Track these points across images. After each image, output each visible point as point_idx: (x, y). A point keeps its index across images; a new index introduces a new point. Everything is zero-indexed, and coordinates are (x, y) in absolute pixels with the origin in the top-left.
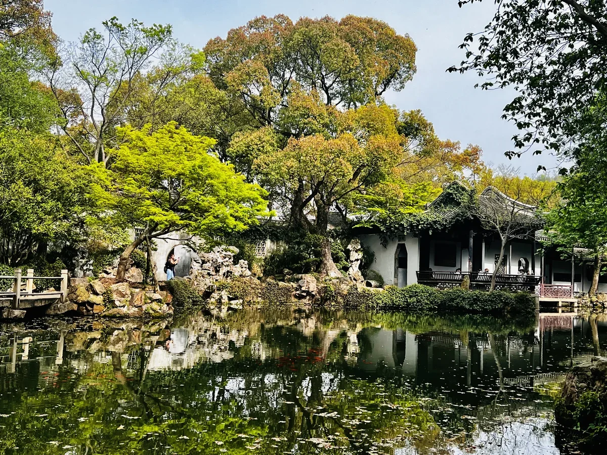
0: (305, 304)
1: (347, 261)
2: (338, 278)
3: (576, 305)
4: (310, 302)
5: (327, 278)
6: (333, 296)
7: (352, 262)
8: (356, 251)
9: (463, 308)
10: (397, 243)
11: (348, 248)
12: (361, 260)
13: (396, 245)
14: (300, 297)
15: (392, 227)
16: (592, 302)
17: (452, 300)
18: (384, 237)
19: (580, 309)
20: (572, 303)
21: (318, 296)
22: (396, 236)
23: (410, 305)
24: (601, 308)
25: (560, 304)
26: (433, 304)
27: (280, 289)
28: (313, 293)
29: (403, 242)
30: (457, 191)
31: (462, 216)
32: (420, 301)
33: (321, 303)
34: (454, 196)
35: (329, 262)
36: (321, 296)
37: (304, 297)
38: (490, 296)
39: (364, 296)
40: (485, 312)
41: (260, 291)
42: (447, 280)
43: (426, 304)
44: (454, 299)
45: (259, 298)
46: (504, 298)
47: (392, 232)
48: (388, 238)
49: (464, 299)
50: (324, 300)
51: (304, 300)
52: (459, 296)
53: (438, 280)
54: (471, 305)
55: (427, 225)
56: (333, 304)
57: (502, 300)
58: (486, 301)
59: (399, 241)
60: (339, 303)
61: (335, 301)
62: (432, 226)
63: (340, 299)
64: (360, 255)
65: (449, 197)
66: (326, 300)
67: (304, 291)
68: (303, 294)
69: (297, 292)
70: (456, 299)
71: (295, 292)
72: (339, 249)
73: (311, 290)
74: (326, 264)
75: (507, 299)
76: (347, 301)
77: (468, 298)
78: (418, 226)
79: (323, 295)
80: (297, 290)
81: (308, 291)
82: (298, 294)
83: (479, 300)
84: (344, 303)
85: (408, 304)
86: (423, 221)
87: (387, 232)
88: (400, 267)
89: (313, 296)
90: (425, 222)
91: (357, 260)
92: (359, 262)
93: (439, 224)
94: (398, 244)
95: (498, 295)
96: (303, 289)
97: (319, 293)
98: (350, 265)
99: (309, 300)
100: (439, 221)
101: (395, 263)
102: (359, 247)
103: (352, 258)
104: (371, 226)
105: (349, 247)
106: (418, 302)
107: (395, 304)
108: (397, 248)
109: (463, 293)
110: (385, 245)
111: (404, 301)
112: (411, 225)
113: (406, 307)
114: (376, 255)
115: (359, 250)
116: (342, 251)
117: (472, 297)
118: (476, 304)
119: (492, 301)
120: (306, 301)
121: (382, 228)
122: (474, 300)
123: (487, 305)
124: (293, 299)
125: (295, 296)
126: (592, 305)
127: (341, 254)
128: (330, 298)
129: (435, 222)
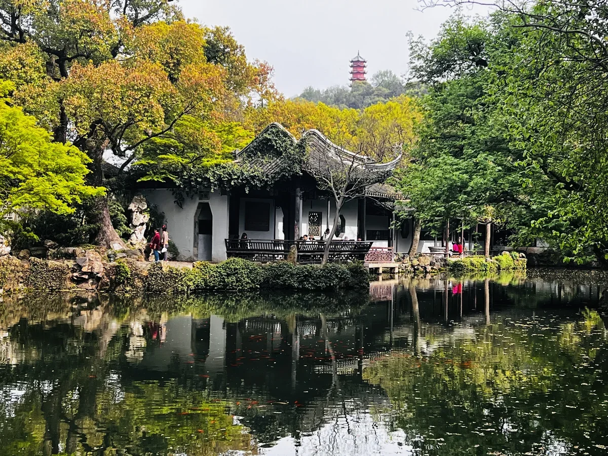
0: (88, 290)
1: (128, 226)
2: (124, 252)
3: (397, 271)
4: (94, 287)
5: (110, 252)
6: (128, 279)
7: (136, 226)
8: (141, 213)
9: (291, 287)
10: (198, 201)
11: (130, 208)
12: (147, 224)
13: (196, 205)
14: (79, 281)
15: (192, 181)
16: (413, 266)
17: (278, 276)
18: (180, 194)
19: (400, 274)
20: (392, 269)
21: (106, 280)
22: (197, 193)
23: (228, 285)
24: (422, 272)
25: (381, 271)
26: (254, 283)
27: (49, 271)
28: (99, 275)
29: (206, 201)
30: (277, 136)
31: (290, 171)
32: (241, 280)
33: (110, 287)
34: (274, 143)
35: (110, 229)
36: (111, 279)
37: (86, 281)
38: (324, 270)
39: (171, 277)
40: (318, 291)
41: (21, 274)
42: (267, 250)
43: (248, 283)
44: (280, 275)
45: (21, 285)
46: (340, 272)
47: (191, 187)
48: (184, 195)
49: (292, 275)
50: (115, 283)
51: (84, 285)
52: (286, 271)
53: (255, 250)
54: (301, 282)
55: (242, 180)
56: (128, 289)
57: (337, 275)
58: (319, 277)
59: (200, 199)
60: (137, 287)
61: (131, 285)
62: (248, 182)
63: (139, 284)
64: (145, 218)
65: (266, 144)
66: (118, 284)
67: (85, 273)
68: (84, 276)
69: (75, 274)
70: (283, 276)
71: (71, 275)
72: (118, 210)
73: (95, 271)
74: (105, 232)
75: (342, 274)
76: (149, 284)
77: (297, 274)
78: (229, 181)
79: (113, 277)
80: (73, 271)
81: (92, 273)
82: (76, 277)
83: (311, 277)
84: (144, 287)
85: (226, 285)
86: (236, 175)
87: (185, 187)
88: (200, 232)
89: (99, 279)
90: (239, 177)
91: (142, 224)
92: (145, 226)
93: (259, 180)
94: (200, 204)
95: (333, 270)
96: (84, 269)
97: (108, 275)
98: (132, 231)
99: (92, 284)
100: (258, 176)
101: (195, 227)
102: (146, 206)
103: (135, 222)
104: (163, 179)
105: (132, 207)
106: (237, 281)
107: (208, 286)
108: (198, 208)
109: (291, 268)
110: (180, 203)
111: (220, 281)
112: (220, 179)
113: (224, 289)
114: (168, 216)
115: (145, 210)
116: (122, 212)
117: (303, 272)
118: (308, 280)
119: (326, 277)
120: (89, 285)
121: (178, 182)
122: (305, 276)
123: (320, 282)
124: (69, 284)
125: (72, 280)
126: (412, 270)
127: (122, 217)
128: (124, 282)
129: (253, 178)
